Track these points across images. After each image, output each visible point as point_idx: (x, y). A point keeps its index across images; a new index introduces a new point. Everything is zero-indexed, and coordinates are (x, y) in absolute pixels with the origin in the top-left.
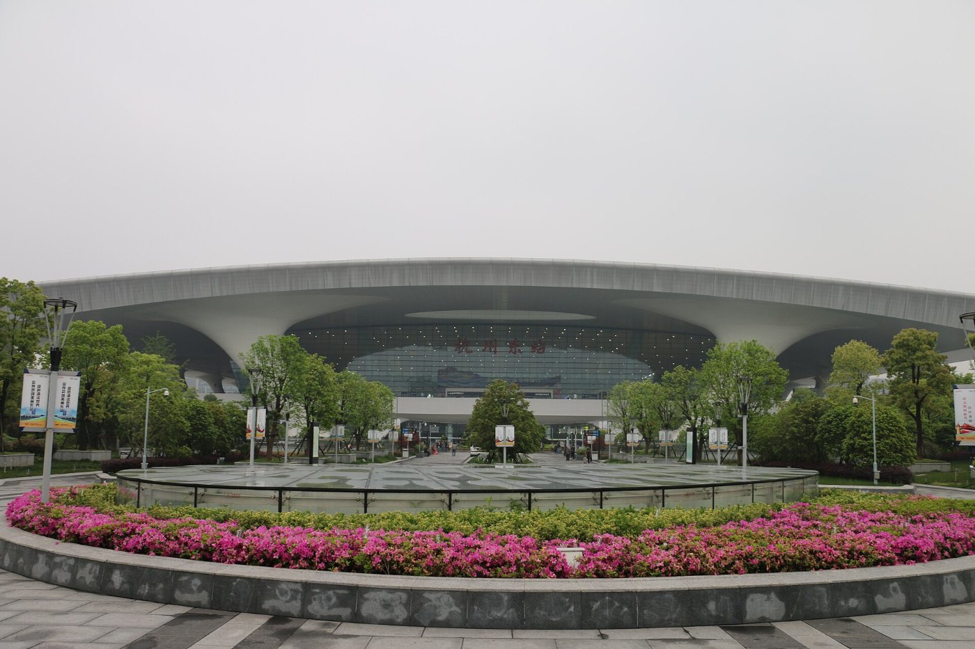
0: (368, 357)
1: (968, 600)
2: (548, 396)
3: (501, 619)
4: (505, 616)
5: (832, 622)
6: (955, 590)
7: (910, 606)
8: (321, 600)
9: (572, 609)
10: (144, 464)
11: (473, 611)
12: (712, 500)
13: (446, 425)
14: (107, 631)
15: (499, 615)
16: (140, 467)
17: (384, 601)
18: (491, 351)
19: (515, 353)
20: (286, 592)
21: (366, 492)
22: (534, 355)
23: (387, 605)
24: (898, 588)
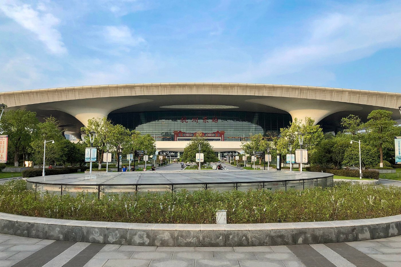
0: (144, 125)
1: (399, 235)
2: (219, 140)
3: (191, 242)
4: (192, 241)
5: (337, 245)
6: (393, 230)
7: (373, 238)
8: (113, 235)
9: (221, 238)
10: (43, 173)
11: (178, 239)
12: (285, 187)
13: (177, 152)
14: (14, 254)
15: (190, 240)
16: (42, 175)
17: (140, 235)
18: (195, 122)
19: (205, 122)
20: (98, 232)
21: (137, 185)
22: (214, 123)
23: (141, 237)
24: (368, 230)
